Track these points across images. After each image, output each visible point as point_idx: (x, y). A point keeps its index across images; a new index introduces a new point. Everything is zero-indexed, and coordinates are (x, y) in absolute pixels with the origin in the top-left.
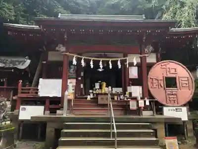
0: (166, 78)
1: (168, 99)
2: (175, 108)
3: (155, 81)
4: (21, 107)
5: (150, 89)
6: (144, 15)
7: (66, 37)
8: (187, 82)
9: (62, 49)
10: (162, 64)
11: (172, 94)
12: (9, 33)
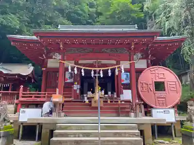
0: (155, 82)
1: (157, 102)
2: (163, 110)
3: (144, 85)
5: (140, 93)
6: (136, 25)
7: (61, 46)
8: (174, 86)
9: (59, 57)
10: (152, 70)
11: (161, 98)
12: (12, 43)
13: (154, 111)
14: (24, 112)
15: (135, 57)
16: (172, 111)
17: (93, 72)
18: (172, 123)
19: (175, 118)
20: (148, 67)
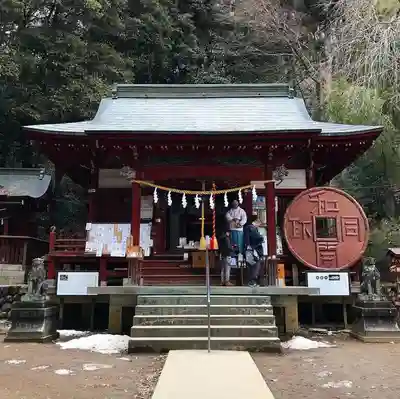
0: (317, 219)
2: (327, 274)
3: (296, 226)
4: (60, 274)
8: (356, 227)
9: (130, 174)
10: (312, 194)
11: (327, 250)
13: (311, 276)
14: (66, 277)
15: (275, 173)
16: (345, 276)
18: (343, 297)
19: (350, 289)
20: (308, 186)
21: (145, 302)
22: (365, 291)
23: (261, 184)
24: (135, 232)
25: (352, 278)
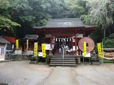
3: (81, 44)
8: (92, 45)
9: (50, 35)
13: (83, 53)
14: (39, 53)
15: (77, 35)
16: (90, 53)
17: (62, 40)
18: (89, 57)
20: (83, 37)
21: (52, 58)
22: (93, 56)
23: (74, 37)
24: (51, 46)
25: (91, 54)
